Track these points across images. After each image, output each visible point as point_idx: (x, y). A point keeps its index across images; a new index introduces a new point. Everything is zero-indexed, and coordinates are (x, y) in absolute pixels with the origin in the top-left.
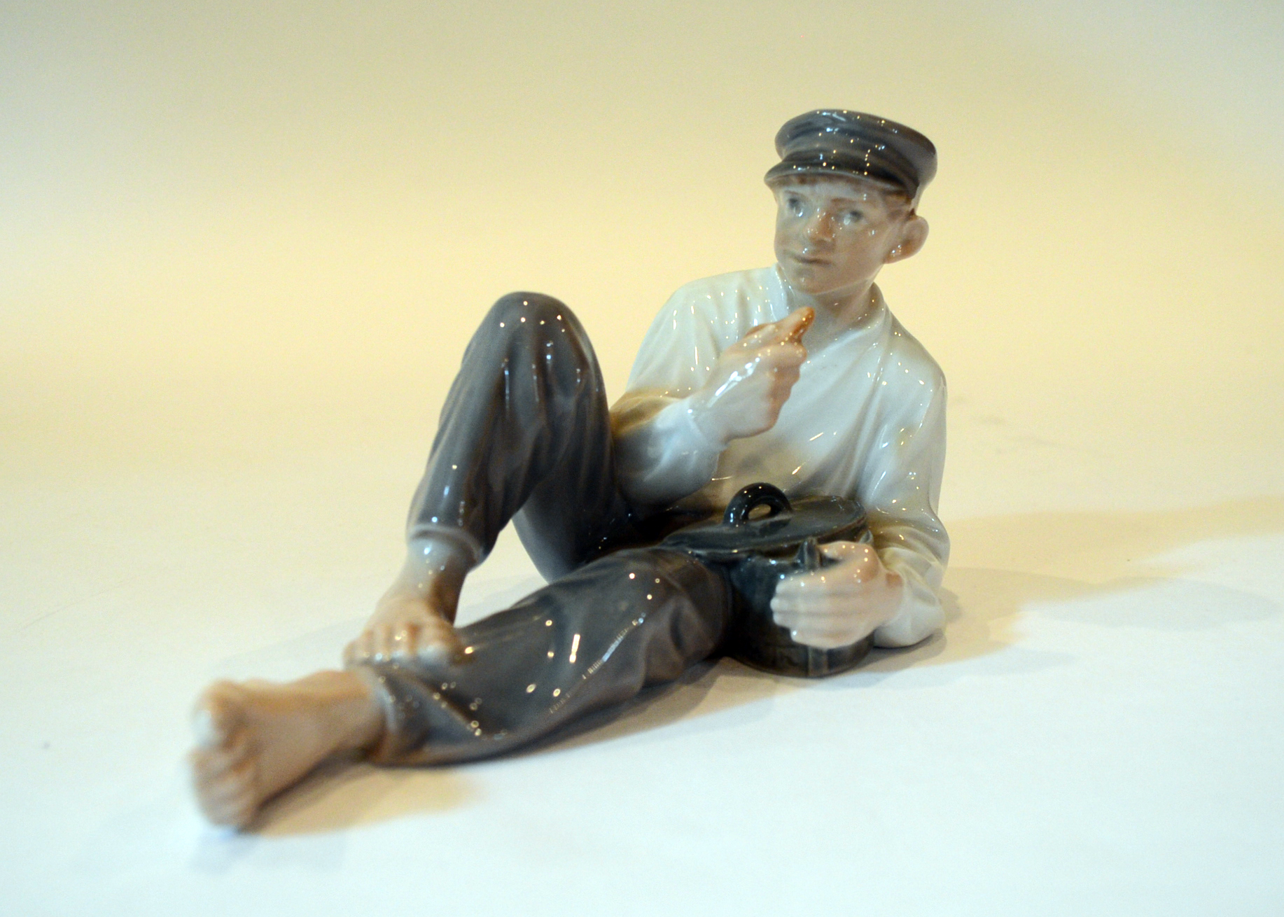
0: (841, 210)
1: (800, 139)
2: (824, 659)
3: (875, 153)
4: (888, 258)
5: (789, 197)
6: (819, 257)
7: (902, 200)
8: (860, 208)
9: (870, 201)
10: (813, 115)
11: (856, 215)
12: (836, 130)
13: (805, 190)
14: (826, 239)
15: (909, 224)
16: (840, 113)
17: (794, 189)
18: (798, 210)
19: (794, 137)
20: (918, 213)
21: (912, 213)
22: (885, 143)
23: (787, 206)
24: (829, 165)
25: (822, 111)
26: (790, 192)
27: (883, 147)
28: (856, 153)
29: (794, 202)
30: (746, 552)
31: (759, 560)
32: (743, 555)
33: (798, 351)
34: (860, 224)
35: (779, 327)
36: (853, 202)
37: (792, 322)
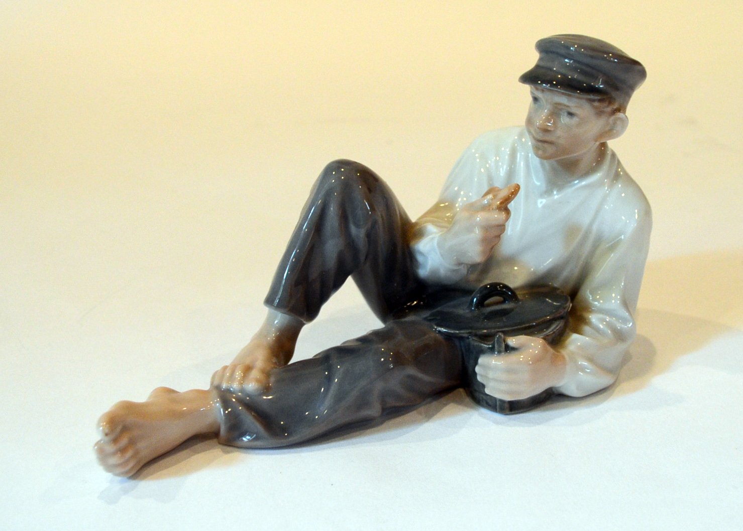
0: (561, 110)
2: (507, 405)
5: (533, 95)
6: (547, 139)
8: (573, 110)
9: (580, 106)
11: (571, 114)
15: (612, 118)
17: (534, 91)
29: (536, 99)
30: (467, 333)
31: (473, 339)
32: (466, 335)
33: (503, 215)
34: (575, 120)
35: (495, 196)
36: (568, 106)
37: (504, 194)
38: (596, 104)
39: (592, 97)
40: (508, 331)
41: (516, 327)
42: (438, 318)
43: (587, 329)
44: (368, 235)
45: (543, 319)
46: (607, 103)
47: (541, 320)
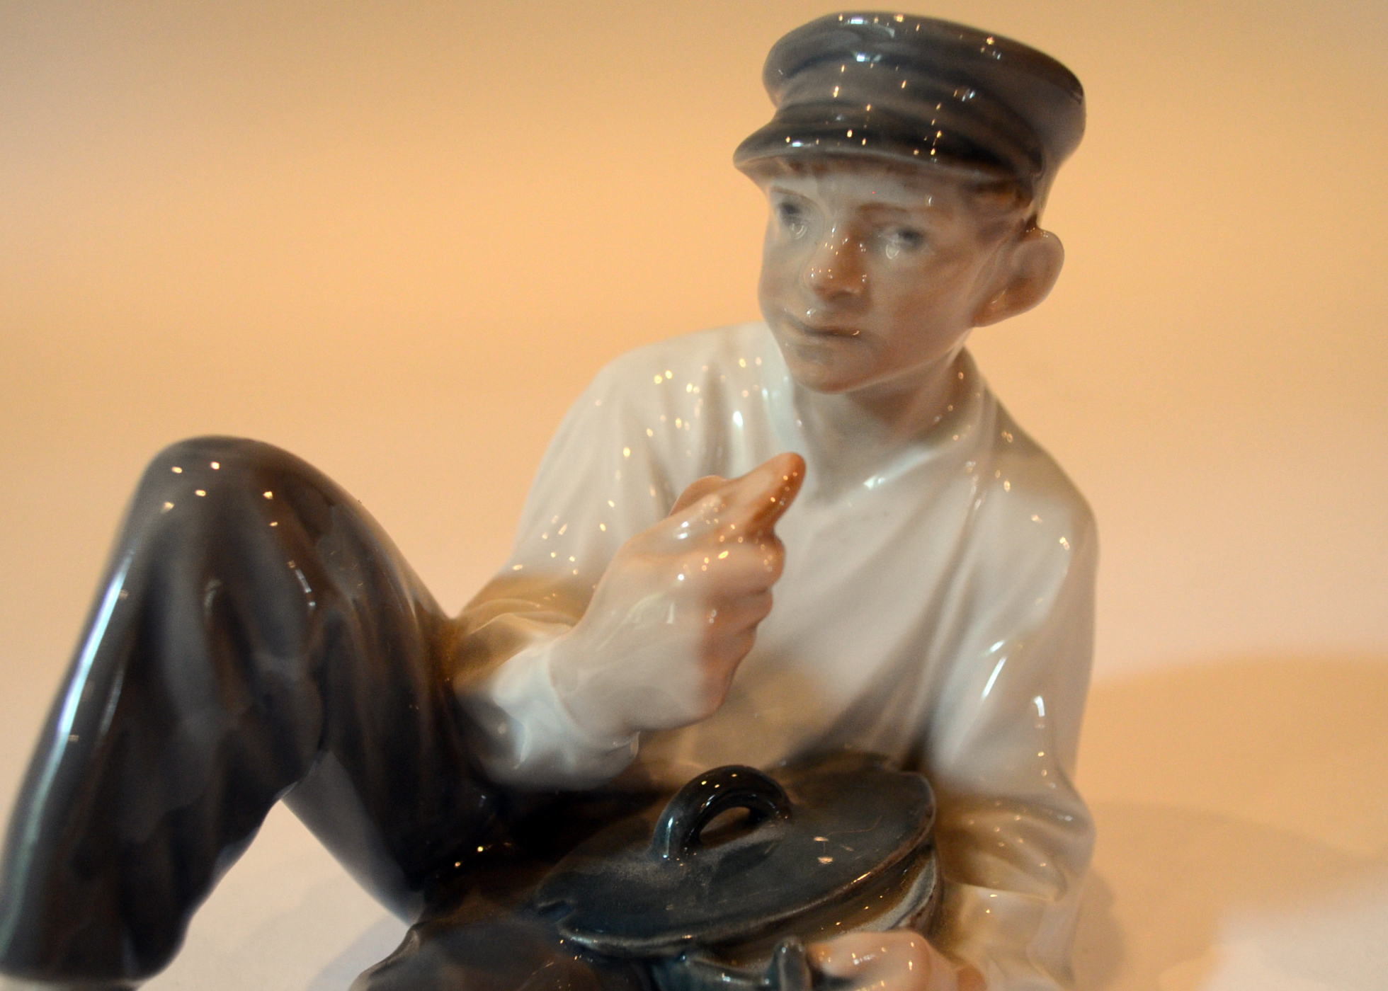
0: (880, 228)
1: (800, 78)
3: (954, 106)
4: (982, 315)
5: (780, 199)
6: (838, 322)
7: (1008, 200)
8: (920, 222)
9: (941, 210)
10: (829, 25)
11: (912, 237)
12: (878, 58)
13: (807, 188)
14: (849, 289)
15: (1023, 247)
16: (887, 18)
17: (785, 184)
18: (798, 226)
19: (792, 72)
20: (1045, 223)
21: (1032, 222)
22: (974, 85)
23: (777, 217)
24: (858, 135)
25: (848, 16)
26: (780, 191)
27: (972, 95)
28: (915, 109)
29: (790, 210)
30: (671, 943)
31: (697, 964)
32: (669, 951)
33: (766, 559)
34: (926, 253)
35: (727, 501)
36: (903, 211)
37: (760, 488)
38: (985, 201)
39: (976, 175)
40: (800, 916)
41: (819, 902)
42: (570, 901)
43: (988, 862)
44: (319, 674)
45: (886, 861)
46: (1013, 197)
47: (881, 865)
